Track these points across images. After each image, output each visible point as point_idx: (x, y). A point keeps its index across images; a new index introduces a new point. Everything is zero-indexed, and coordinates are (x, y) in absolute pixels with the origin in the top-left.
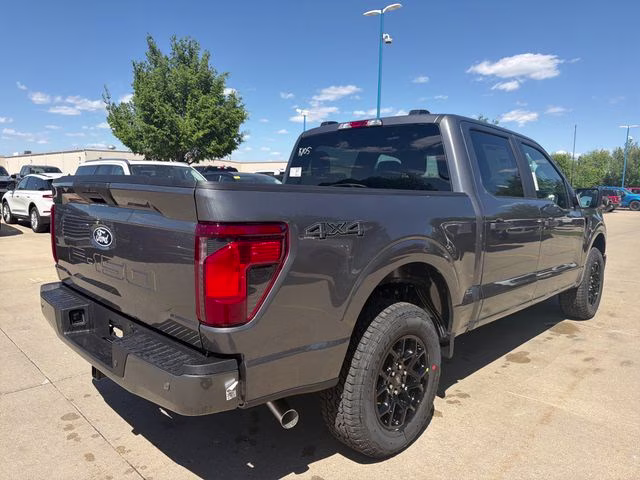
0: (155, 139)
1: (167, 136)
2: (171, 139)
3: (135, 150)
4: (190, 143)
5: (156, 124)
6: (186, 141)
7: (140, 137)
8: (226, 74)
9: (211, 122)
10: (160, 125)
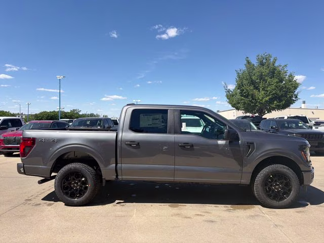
0: (245, 103)
1: (250, 101)
2: (253, 103)
3: (238, 109)
4: (261, 103)
5: (245, 96)
6: (259, 103)
7: (239, 103)
8: (286, 66)
9: (274, 92)
10: (247, 96)
